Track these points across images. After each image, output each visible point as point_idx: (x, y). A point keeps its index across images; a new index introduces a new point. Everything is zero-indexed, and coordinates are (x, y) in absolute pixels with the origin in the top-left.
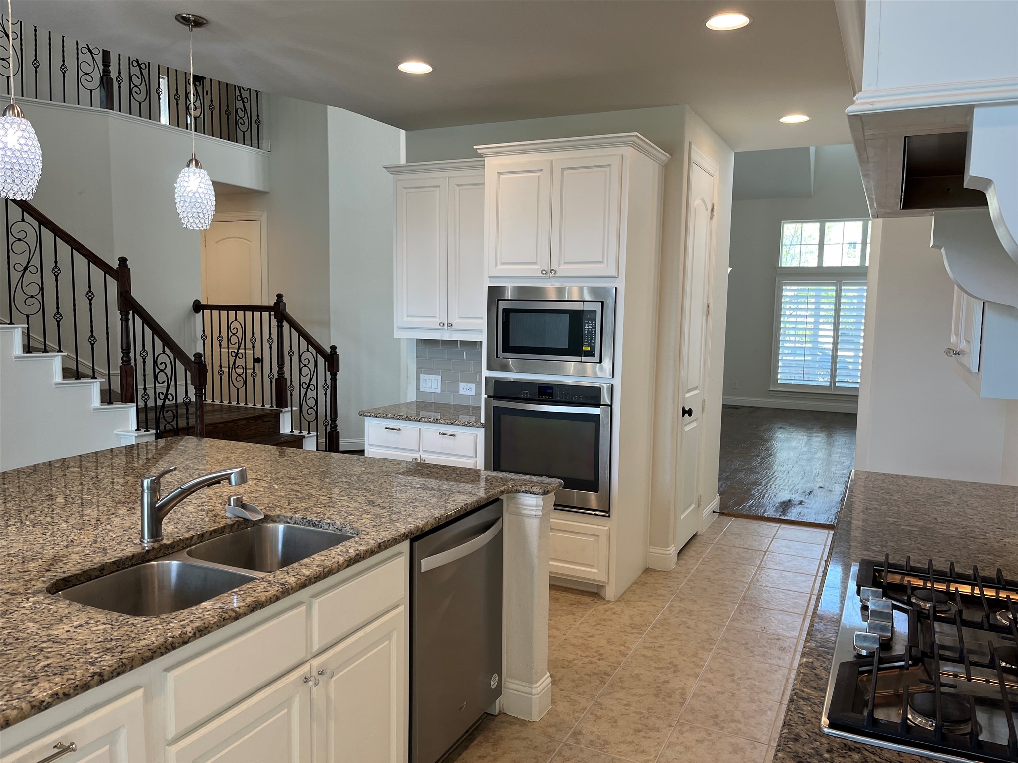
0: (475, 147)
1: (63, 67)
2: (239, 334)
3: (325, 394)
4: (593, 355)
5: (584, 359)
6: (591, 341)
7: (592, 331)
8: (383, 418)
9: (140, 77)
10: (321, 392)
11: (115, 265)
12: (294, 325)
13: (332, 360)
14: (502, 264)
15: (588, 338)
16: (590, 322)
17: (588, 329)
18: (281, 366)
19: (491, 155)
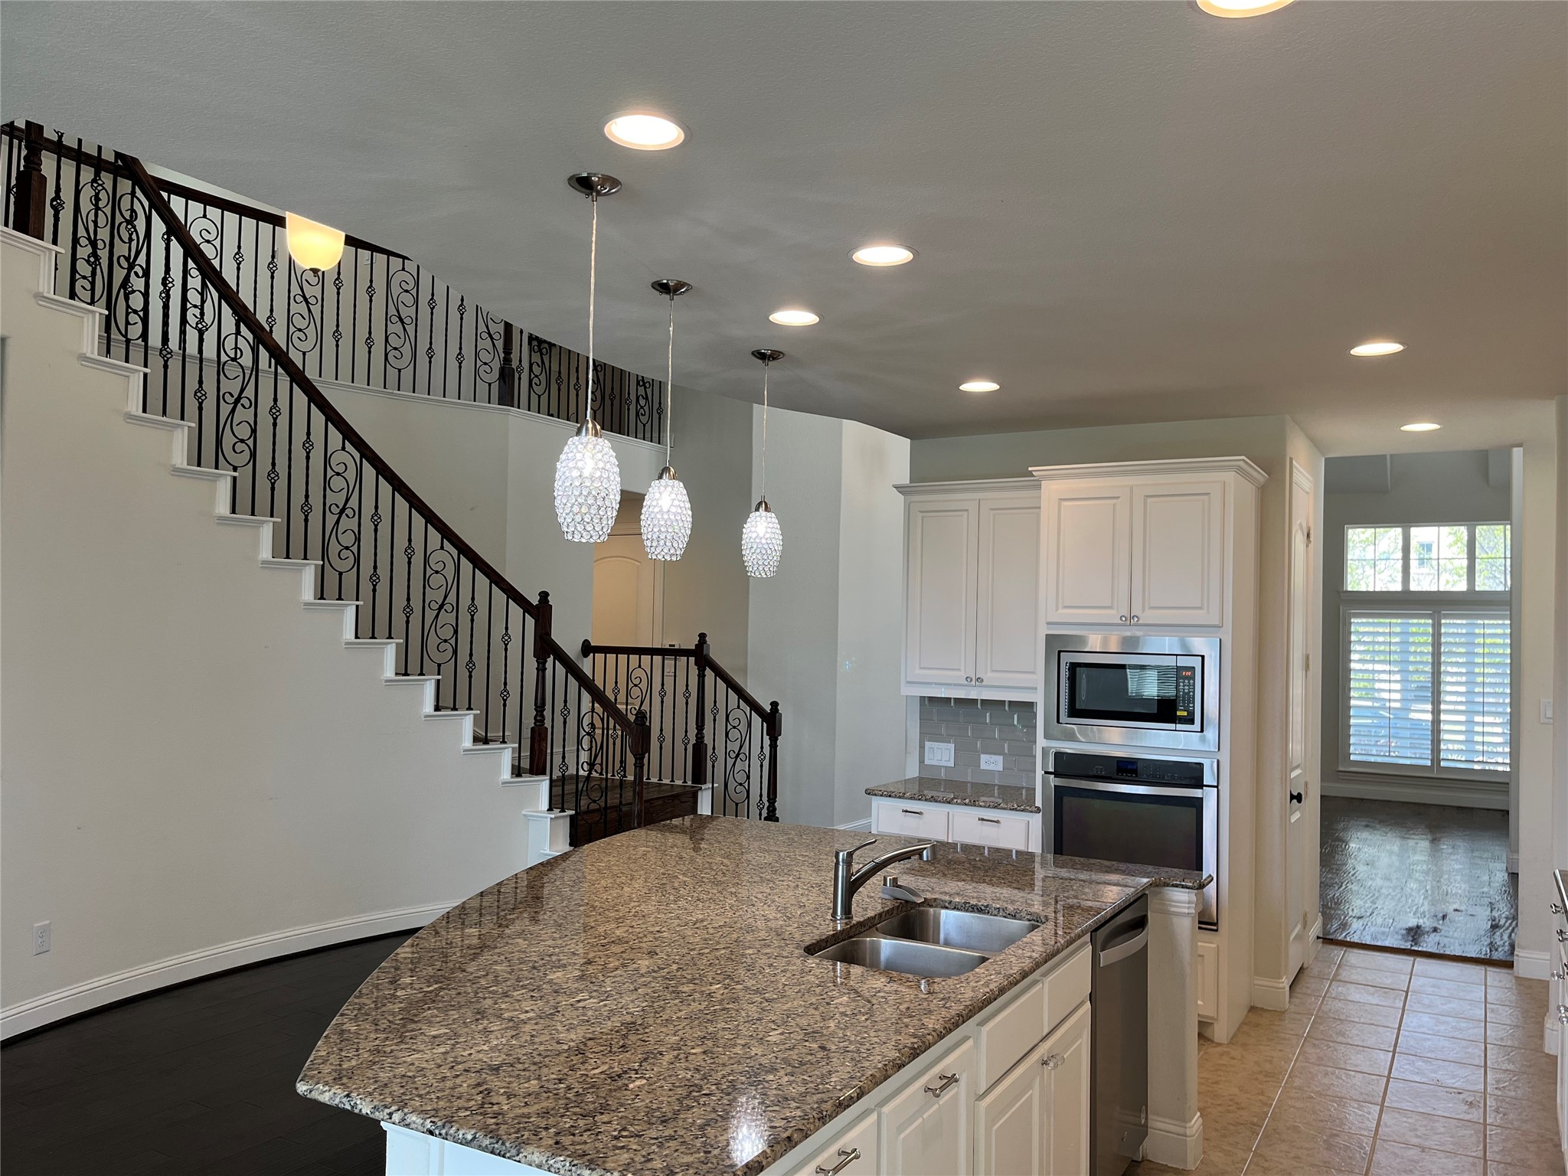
0: (1030, 469)
1: (459, 357)
2: (644, 685)
3: (762, 766)
4: (1191, 721)
5: (1180, 727)
6: (1188, 705)
7: (1190, 692)
8: (900, 797)
9: (540, 364)
10: (755, 763)
11: (535, 600)
12: (719, 673)
13: (772, 720)
14: (1065, 607)
15: (1184, 701)
16: (1186, 681)
17: (1184, 689)
18: (700, 726)
19: (1050, 478)
